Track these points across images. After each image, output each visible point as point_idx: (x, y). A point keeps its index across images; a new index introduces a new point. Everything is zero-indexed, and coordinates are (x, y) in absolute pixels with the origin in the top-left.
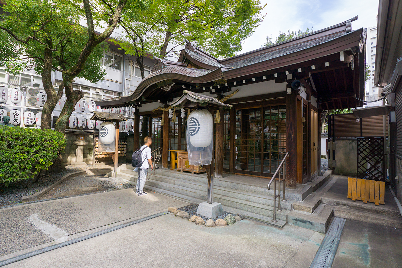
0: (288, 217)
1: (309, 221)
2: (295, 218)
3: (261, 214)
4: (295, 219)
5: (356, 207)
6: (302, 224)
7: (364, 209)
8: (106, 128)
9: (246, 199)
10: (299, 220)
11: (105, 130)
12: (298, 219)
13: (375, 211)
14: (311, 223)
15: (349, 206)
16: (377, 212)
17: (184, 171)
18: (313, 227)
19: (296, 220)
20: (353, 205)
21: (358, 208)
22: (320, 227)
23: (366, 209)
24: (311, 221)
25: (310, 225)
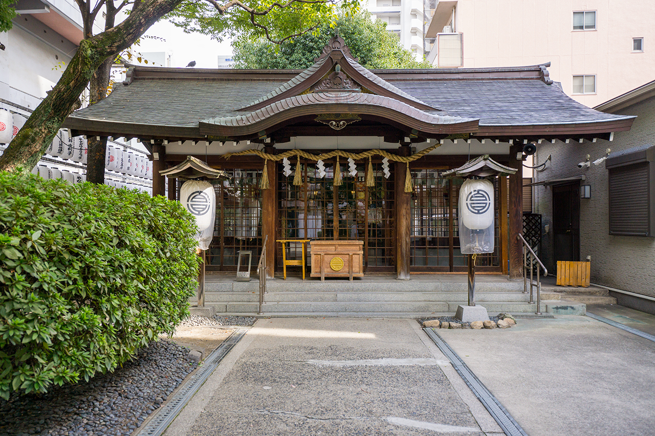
0: (548, 307)
1: (570, 305)
2: (555, 306)
3: (514, 311)
4: (555, 308)
5: (572, 292)
6: (563, 311)
7: (580, 292)
8: (206, 194)
9: (480, 300)
10: (560, 308)
11: (205, 200)
12: (559, 306)
13: (589, 292)
14: (572, 308)
15: (566, 292)
16: (591, 294)
17: (326, 278)
18: (575, 311)
19: (557, 308)
20: (569, 290)
21: (574, 292)
22: (581, 310)
23: (581, 292)
24: (572, 306)
25: (572, 310)
